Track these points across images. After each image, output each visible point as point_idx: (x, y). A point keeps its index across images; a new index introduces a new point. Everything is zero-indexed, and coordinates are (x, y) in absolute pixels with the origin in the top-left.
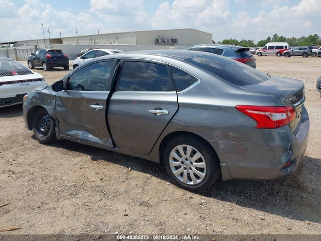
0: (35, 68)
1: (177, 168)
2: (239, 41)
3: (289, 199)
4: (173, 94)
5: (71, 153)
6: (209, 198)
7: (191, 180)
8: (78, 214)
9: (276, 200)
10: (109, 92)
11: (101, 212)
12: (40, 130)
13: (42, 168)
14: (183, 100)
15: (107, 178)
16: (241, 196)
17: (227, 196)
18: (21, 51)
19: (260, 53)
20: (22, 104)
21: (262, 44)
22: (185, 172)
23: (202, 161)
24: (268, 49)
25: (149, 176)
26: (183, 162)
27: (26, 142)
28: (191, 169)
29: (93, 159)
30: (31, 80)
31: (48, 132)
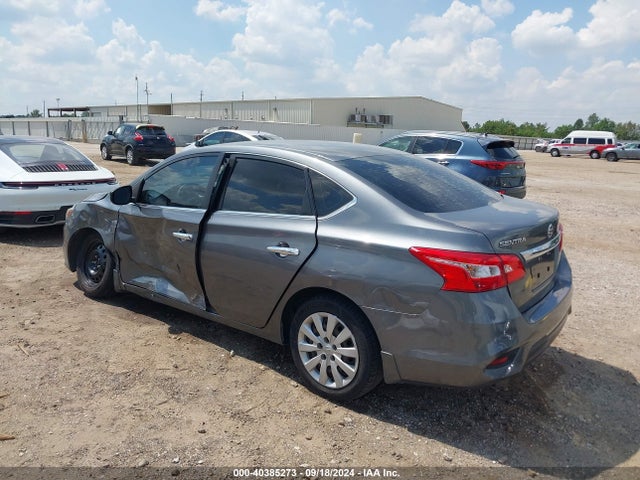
0: (113, 158)
1: (311, 355)
2: (518, 125)
3: (510, 428)
4: (311, 221)
5: (136, 317)
6: (361, 415)
7: (333, 381)
8: (118, 422)
9: (486, 429)
10: (205, 211)
11: (160, 422)
12: (89, 272)
13: (77, 339)
14: (325, 231)
15: (186, 366)
16: (423, 416)
17: (395, 414)
18: (94, 125)
19: (557, 150)
20: (63, 225)
21: (563, 132)
22: (324, 364)
23: (352, 346)
24: (572, 142)
25: (262, 367)
26: (320, 346)
27: (62, 292)
28: (333, 358)
29: (172, 331)
30: (91, 182)
31: (101, 276)
